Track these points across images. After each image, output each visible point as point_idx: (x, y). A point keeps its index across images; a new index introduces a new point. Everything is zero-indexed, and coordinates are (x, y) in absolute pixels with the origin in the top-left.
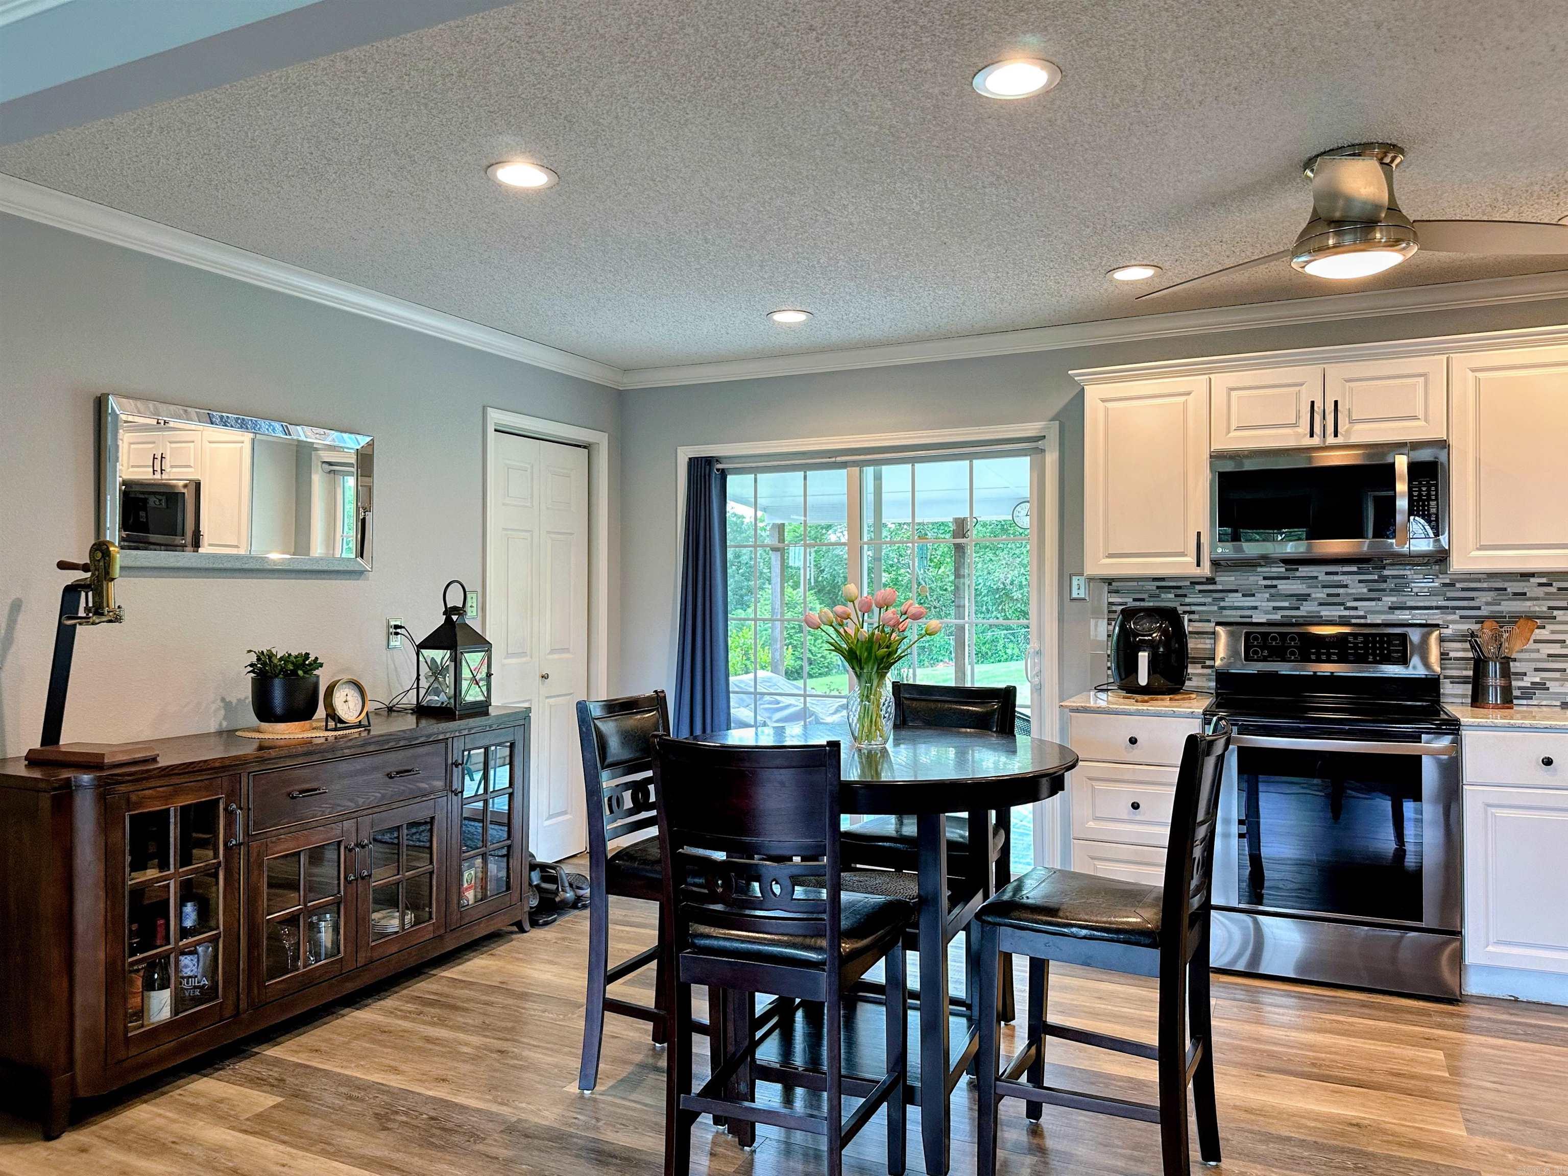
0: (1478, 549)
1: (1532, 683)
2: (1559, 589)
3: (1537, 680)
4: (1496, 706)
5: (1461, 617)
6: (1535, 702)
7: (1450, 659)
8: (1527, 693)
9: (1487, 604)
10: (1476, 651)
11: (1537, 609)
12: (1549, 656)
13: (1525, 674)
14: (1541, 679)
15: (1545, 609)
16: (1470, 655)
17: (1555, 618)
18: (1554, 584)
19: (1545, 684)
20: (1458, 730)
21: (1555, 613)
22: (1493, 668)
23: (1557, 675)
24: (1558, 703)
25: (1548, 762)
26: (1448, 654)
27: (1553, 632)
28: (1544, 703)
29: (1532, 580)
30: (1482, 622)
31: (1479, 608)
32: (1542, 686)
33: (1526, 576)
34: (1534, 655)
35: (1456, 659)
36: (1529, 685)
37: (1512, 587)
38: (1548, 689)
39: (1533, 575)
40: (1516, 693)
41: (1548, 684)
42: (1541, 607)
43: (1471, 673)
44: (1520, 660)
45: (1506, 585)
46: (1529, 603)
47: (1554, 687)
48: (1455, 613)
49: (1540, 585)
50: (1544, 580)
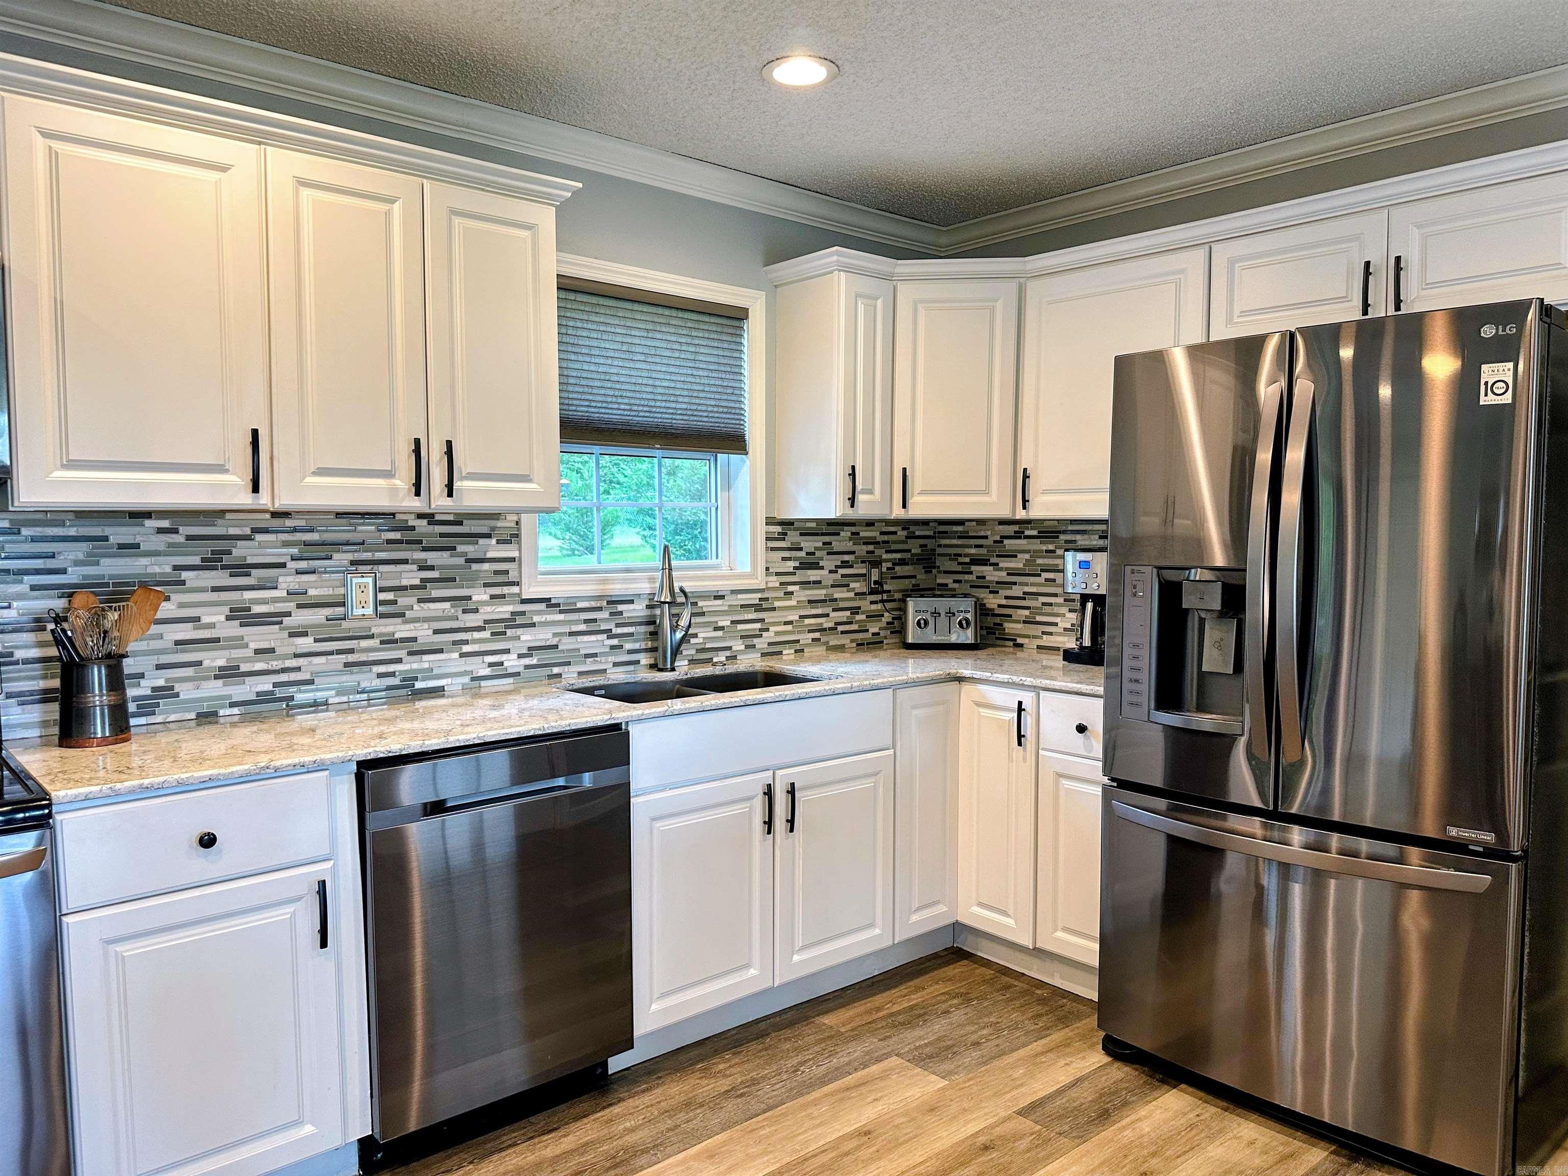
0: (65, 467)
1: (154, 689)
2: (189, 538)
3: (161, 683)
4: (104, 742)
5: (33, 588)
6: (159, 719)
7: (16, 663)
8: (147, 707)
9: (77, 563)
10: (65, 647)
11: (157, 570)
12: (178, 643)
13: (142, 676)
14: (167, 680)
15: (168, 569)
16: (53, 652)
17: (183, 583)
18: (181, 529)
19: (172, 688)
20: (50, 815)
21: (185, 575)
22: (97, 675)
23: (189, 672)
24: (193, 716)
25: (207, 841)
26: (11, 655)
27: (181, 605)
28: (172, 718)
29: (148, 523)
30: (71, 595)
31: (63, 571)
32: (166, 692)
33: (138, 516)
34: (155, 644)
35: (26, 662)
36: (149, 692)
37: (119, 534)
38: (177, 695)
39: (148, 515)
40: (132, 707)
41: (178, 688)
42: (162, 567)
43: (56, 683)
44: (136, 654)
45: (108, 531)
46: (144, 561)
47: (186, 691)
48: (21, 582)
49: (161, 531)
50: (165, 524)
